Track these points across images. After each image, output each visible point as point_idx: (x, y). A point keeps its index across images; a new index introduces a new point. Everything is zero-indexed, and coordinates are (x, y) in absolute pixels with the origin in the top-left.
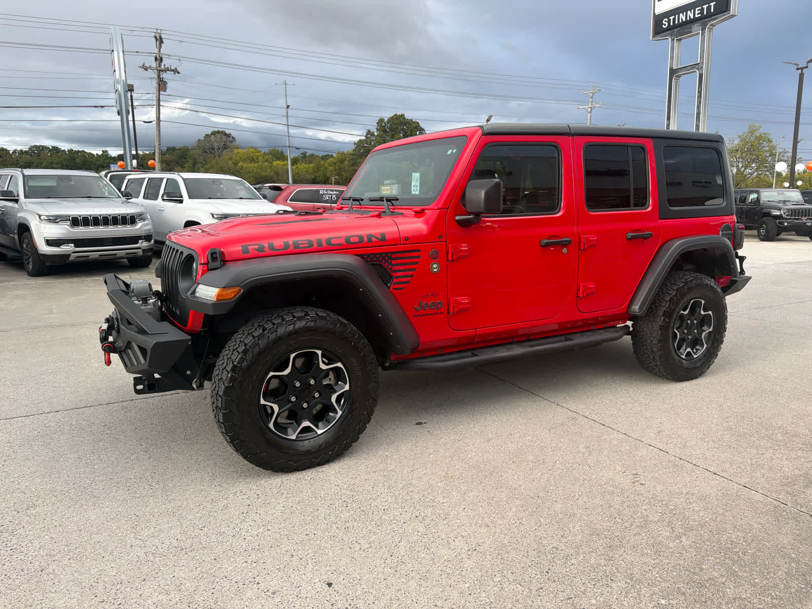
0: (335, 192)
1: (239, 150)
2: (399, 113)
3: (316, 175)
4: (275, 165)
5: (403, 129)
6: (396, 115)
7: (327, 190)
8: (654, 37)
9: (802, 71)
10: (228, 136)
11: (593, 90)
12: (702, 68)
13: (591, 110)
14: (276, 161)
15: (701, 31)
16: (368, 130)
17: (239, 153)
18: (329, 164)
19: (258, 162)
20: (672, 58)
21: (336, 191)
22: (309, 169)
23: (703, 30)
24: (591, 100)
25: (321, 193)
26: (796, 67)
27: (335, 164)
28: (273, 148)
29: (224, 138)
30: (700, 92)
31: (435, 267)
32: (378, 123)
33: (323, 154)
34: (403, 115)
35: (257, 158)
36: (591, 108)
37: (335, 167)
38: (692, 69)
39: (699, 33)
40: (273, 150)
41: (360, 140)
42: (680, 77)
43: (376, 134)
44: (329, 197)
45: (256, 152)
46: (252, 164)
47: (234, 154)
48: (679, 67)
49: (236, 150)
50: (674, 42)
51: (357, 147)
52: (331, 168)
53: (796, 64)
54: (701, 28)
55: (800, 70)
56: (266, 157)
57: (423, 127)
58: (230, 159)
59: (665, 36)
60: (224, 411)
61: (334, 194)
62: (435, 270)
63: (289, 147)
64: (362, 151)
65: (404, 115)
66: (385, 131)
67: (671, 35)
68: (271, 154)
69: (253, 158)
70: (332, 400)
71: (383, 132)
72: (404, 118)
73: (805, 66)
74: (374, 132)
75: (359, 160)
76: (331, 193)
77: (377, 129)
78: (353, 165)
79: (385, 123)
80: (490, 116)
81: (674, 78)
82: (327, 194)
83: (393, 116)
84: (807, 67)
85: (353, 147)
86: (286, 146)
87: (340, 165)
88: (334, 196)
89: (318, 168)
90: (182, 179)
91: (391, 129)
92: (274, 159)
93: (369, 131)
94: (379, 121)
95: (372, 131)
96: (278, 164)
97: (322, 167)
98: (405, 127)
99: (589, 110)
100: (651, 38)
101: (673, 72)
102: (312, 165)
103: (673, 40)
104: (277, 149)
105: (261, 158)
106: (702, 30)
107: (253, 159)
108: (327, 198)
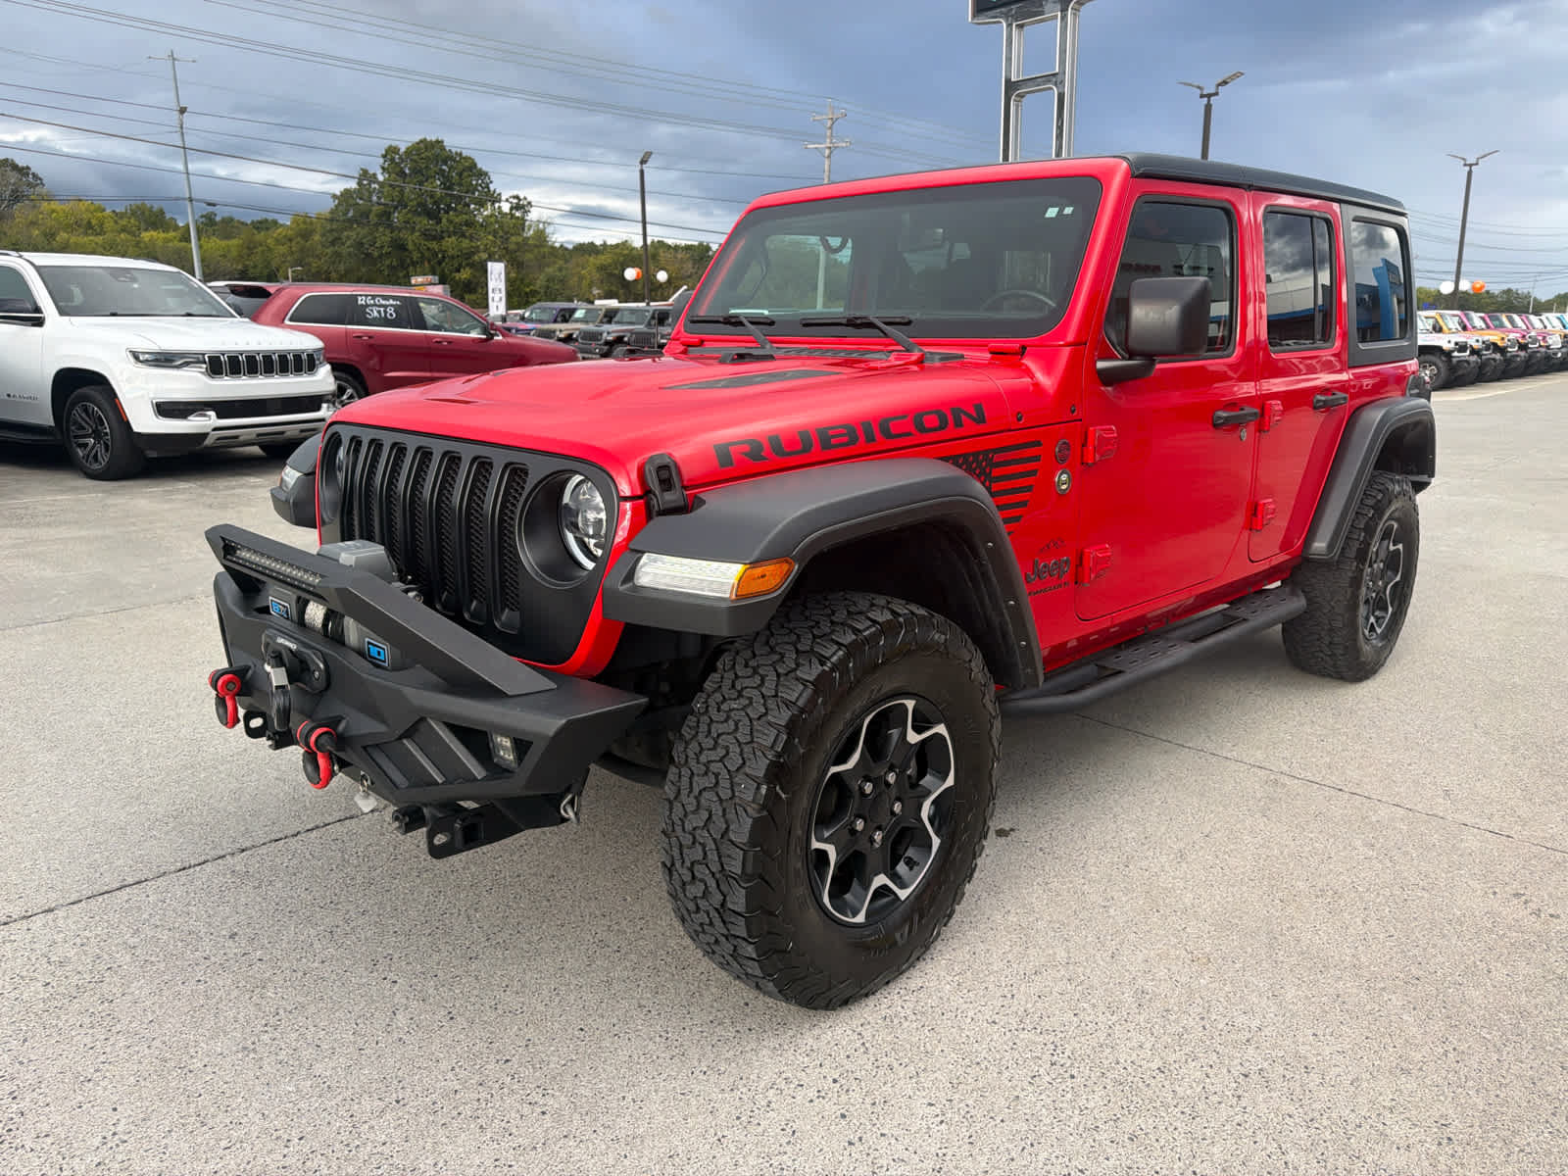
0: (391, 302)
1: (54, 205)
2: (432, 138)
3: (247, 263)
4: (147, 239)
5: (441, 170)
6: (425, 139)
7: (374, 297)
8: (974, 16)
9: (1209, 101)
10: (24, 171)
11: (833, 113)
12: (1062, 82)
13: (831, 153)
14: (146, 230)
15: (1059, 13)
16: (362, 169)
17: (53, 211)
18: (277, 240)
19: (105, 233)
20: (1009, 59)
21: (395, 298)
22: (229, 251)
23: (1064, 10)
24: (829, 132)
25: (359, 302)
26: (1199, 92)
27: (290, 240)
28: (139, 203)
29: (13, 177)
30: (1060, 128)
31: (1063, 481)
32: (384, 156)
33: (255, 219)
34: (439, 142)
35: (101, 225)
36: (830, 148)
37: (291, 247)
38: (1044, 83)
39: (1057, 16)
40: (138, 207)
41: (346, 190)
42: (1023, 97)
43: (381, 178)
44: (379, 312)
45: (95, 211)
46: (91, 238)
47: (41, 213)
48: (1021, 78)
49: (45, 204)
50: (1012, 29)
51: (339, 204)
52: (282, 249)
53: (1199, 87)
54: (1059, 7)
55: (1206, 99)
56: (124, 222)
57: (484, 169)
58: (33, 223)
59: (996, 17)
60: (748, 881)
61: (392, 305)
62: (1064, 487)
63: (191, 200)
64: (351, 214)
65: (442, 142)
66: (402, 174)
67: (1006, 16)
68: (133, 213)
69: (89, 223)
70: (922, 814)
71: (397, 175)
72: (443, 148)
73: (1213, 91)
74: (375, 175)
75: (345, 233)
76: (384, 302)
77: (383, 168)
78: (333, 243)
79: (400, 158)
80: (646, 153)
81: (1013, 97)
82: (375, 305)
83: (418, 143)
84: (1216, 94)
85: (332, 204)
86: (184, 199)
87: (302, 242)
88: (390, 310)
89: (250, 248)
90: (32, 268)
91: (415, 171)
92: (143, 226)
93: (365, 172)
94: (387, 151)
95: (371, 172)
96: (152, 236)
97: (261, 245)
98: (444, 167)
99: (827, 152)
100: (970, 19)
101: (1011, 86)
102: (235, 242)
103: (1009, 26)
104: (148, 204)
105: (109, 225)
106: (1062, 11)
107: (89, 225)
108: (376, 314)
